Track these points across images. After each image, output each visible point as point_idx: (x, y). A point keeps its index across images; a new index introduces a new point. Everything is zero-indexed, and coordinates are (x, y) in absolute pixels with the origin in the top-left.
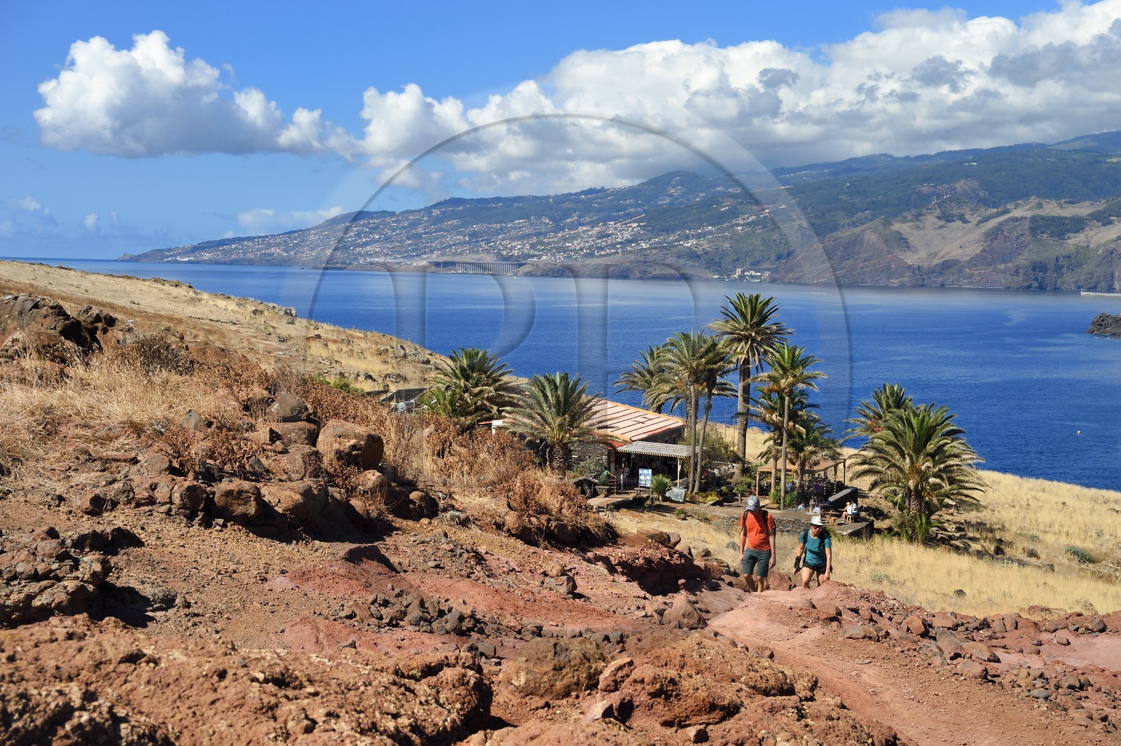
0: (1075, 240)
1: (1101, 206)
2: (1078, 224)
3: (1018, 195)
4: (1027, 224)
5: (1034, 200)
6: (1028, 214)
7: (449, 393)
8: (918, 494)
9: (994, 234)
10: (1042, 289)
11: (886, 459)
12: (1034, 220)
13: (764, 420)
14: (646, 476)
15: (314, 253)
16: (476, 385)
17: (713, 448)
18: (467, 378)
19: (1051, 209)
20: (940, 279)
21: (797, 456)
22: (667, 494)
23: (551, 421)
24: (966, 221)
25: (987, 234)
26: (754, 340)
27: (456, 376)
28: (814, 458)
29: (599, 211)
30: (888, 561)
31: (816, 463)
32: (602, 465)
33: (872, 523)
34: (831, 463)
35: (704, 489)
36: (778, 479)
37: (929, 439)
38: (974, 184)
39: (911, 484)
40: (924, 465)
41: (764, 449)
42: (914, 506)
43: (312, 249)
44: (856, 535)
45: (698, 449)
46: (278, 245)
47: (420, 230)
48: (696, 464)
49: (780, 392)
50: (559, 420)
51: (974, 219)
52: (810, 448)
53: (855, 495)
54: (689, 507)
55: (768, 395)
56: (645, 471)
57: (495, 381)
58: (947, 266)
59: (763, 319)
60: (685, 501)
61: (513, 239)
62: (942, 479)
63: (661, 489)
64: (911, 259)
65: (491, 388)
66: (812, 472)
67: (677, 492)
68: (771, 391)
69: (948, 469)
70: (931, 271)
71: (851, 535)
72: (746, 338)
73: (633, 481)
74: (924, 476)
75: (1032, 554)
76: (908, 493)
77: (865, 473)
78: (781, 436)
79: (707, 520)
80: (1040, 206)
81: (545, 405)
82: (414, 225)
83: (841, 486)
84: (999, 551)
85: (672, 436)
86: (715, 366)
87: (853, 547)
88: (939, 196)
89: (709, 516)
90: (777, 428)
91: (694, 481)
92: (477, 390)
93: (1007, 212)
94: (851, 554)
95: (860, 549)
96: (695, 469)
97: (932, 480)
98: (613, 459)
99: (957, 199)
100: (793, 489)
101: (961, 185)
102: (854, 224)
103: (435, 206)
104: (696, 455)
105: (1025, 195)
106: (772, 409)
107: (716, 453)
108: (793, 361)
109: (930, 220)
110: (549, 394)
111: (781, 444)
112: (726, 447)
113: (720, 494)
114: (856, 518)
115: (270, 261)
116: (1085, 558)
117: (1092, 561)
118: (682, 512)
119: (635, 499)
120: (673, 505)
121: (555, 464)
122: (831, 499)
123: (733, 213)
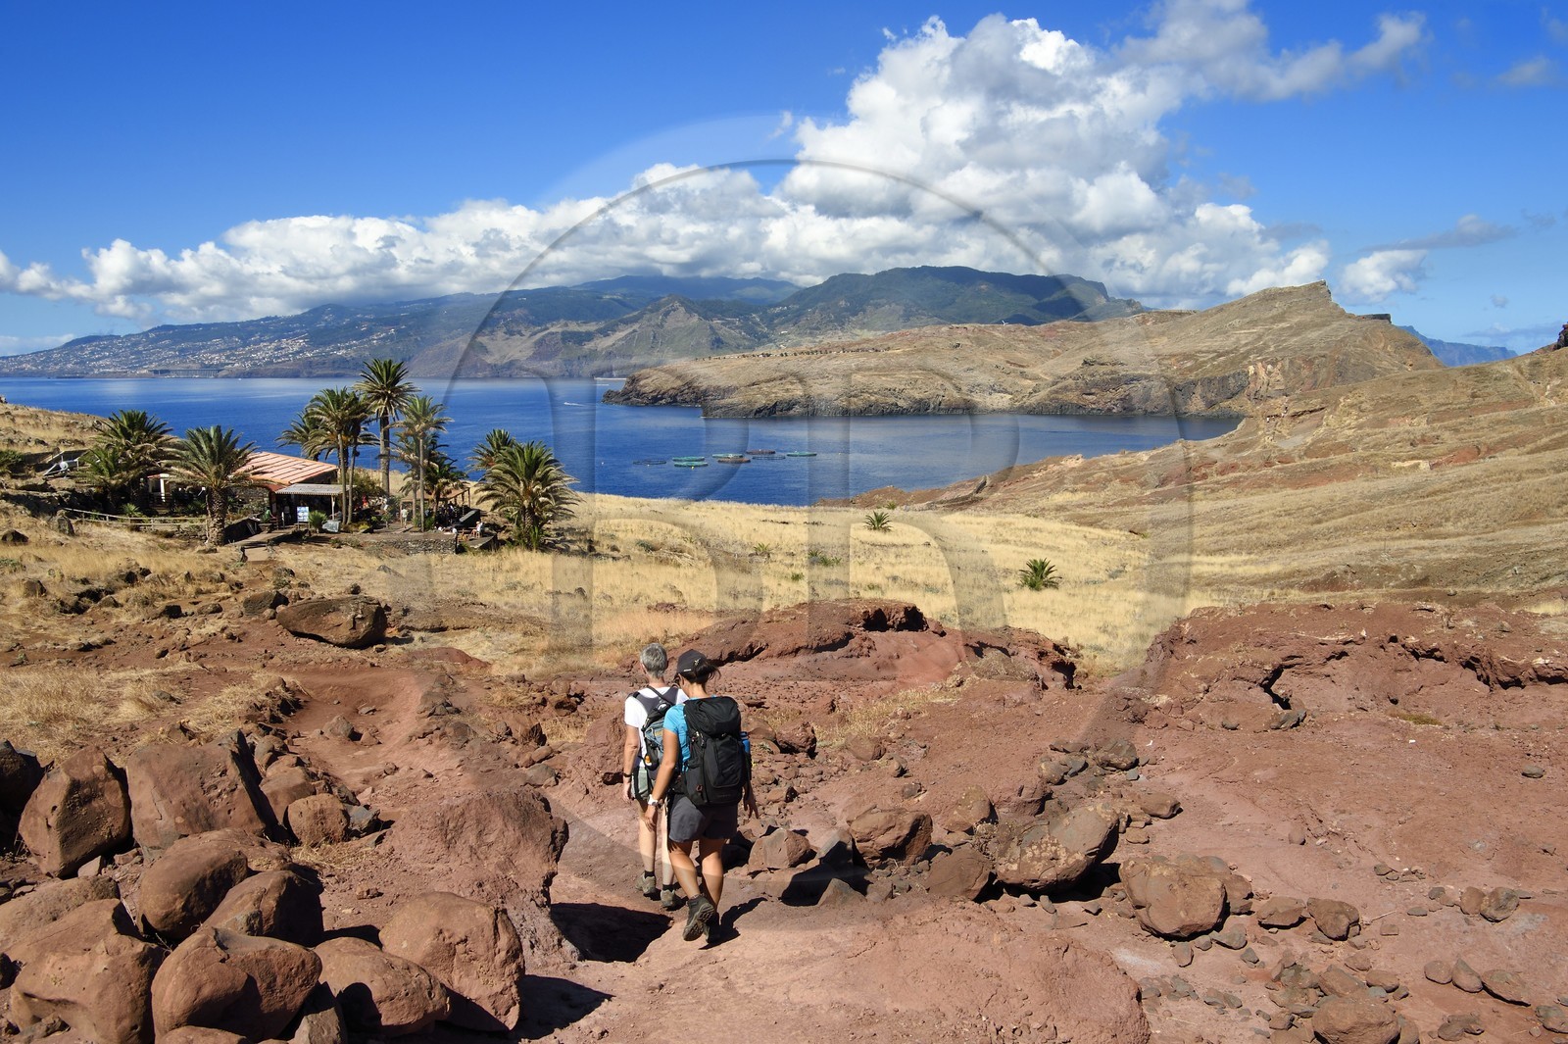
0: (589, 346)
1: (602, 324)
2: (589, 336)
3: (553, 318)
4: (559, 336)
5: (562, 321)
6: (560, 330)
7: (111, 451)
8: (531, 510)
9: (540, 343)
10: (571, 376)
11: (505, 485)
12: (563, 333)
13: (403, 460)
14: (304, 513)
15: (58, 367)
16: (138, 443)
17: (362, 486)
18: (128, 436)
19: (573, 327)
20: (508, 372)
21: (433, 488)
22: (324, 527)
23: (207, 469)
24: (522, 335)
25: (536, 343)
26: (390, 397)
27: (117, 435)
28: (447, 488)
29: (274, 332)
30: (516, 568)
31: (449, 492)
32: (264, 506)
33: (496, 536)
34: (461, 491)
35: (356, 520)
36: (418, 507)
37: (537, 467)
38: (526, 312)
39: (526, 503)
40: (536, 487)
41: (405, 484)
42: (528, 520)
43: (56, 364)
44: (486, 548)
45: (348, 487)
46: (28, 362)
47: (140, 348)
48: (347, 500)
49: (415, 435)
50: (214, 469)
51: (528, 334)
52: (444, 480)
53: (479, 515)
54: (343, 537)
55: (404, 438)
56: (303, 509)
57: (156, 439)
58: (511, 364)
59: (397, 380)
60: (340, 531)
61: (212, 353)
62: (549, 497)
63: (318, 523)
64: (489, 360)
65: (153, 445)
66: (445, 500)
67: (332, 524)
68: (407, 435)
69: (553, 490)
70: (503, 367)
71: (481, 548)
72: (384, 396)
73: (293, 518)
74: (534, 496)
75: (614, 549)
76: (523, 511)
77: (488, 497)
78: (418, 473)
79: (359, 546)
80: (566, 325)
81: (200, 456)
82: (135, 344)
83: (467, 509)
84: (591, 549)
85: (327, 478)
86: (358, 416)
87: (486, 559)
88: (505, 319)
89: (361, 542)
90: (415, 465)
91: (347, 513)
92: (139, 447)
93: (547, 329)
94: (485, 565)
95: (492, 560)
96: (347, 504)
97: (541, 499)
98: (274, 500)
99: (516, 321)
100: (430, 514)
101: (518, 312)
102: (452, 338)
103: (150, 331)
104: (347, 492)
105: (557, 319)
106: (409, 450)
107: (364, 491)
108: (424, 410)
109: (500, 334)
110: (203, 446)
111: (418, 479)
112: (373, 484)
113: (370, 523)
114: (483, 534)
115: (22, 374)
116: (649, 548)
117: (653, 549)
118: (337, 541)
119: (294, 533)
120: (329, 535)
121: (215, 508)
122: (462, 520)
123: (370, 332)
